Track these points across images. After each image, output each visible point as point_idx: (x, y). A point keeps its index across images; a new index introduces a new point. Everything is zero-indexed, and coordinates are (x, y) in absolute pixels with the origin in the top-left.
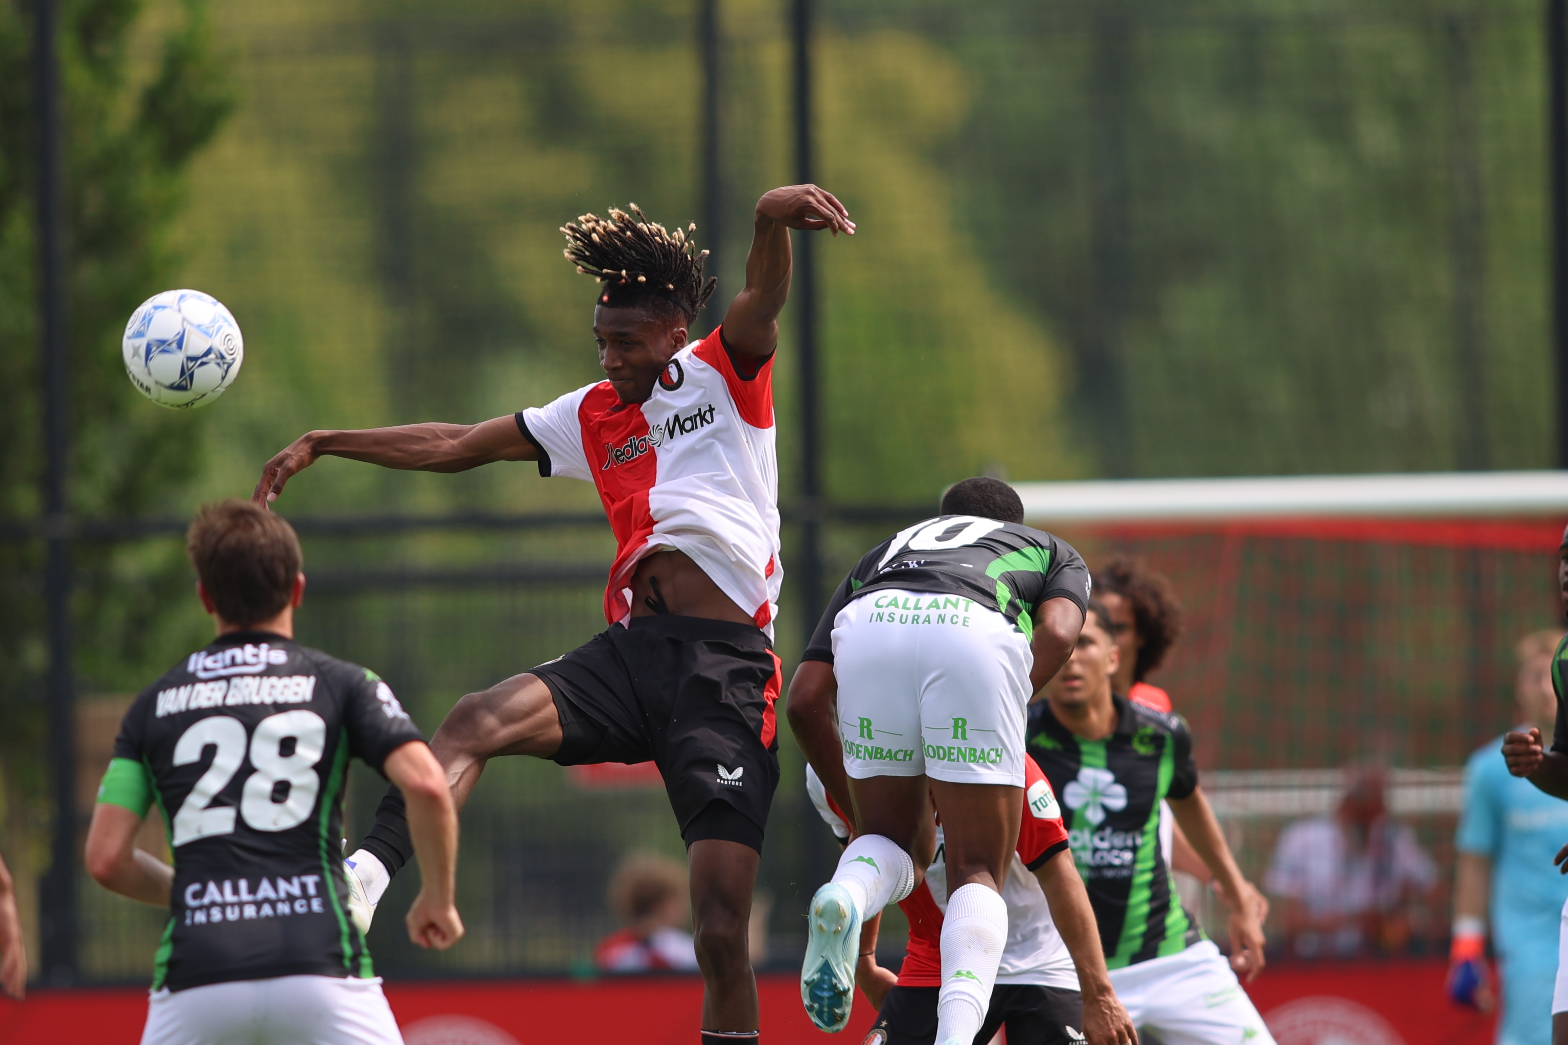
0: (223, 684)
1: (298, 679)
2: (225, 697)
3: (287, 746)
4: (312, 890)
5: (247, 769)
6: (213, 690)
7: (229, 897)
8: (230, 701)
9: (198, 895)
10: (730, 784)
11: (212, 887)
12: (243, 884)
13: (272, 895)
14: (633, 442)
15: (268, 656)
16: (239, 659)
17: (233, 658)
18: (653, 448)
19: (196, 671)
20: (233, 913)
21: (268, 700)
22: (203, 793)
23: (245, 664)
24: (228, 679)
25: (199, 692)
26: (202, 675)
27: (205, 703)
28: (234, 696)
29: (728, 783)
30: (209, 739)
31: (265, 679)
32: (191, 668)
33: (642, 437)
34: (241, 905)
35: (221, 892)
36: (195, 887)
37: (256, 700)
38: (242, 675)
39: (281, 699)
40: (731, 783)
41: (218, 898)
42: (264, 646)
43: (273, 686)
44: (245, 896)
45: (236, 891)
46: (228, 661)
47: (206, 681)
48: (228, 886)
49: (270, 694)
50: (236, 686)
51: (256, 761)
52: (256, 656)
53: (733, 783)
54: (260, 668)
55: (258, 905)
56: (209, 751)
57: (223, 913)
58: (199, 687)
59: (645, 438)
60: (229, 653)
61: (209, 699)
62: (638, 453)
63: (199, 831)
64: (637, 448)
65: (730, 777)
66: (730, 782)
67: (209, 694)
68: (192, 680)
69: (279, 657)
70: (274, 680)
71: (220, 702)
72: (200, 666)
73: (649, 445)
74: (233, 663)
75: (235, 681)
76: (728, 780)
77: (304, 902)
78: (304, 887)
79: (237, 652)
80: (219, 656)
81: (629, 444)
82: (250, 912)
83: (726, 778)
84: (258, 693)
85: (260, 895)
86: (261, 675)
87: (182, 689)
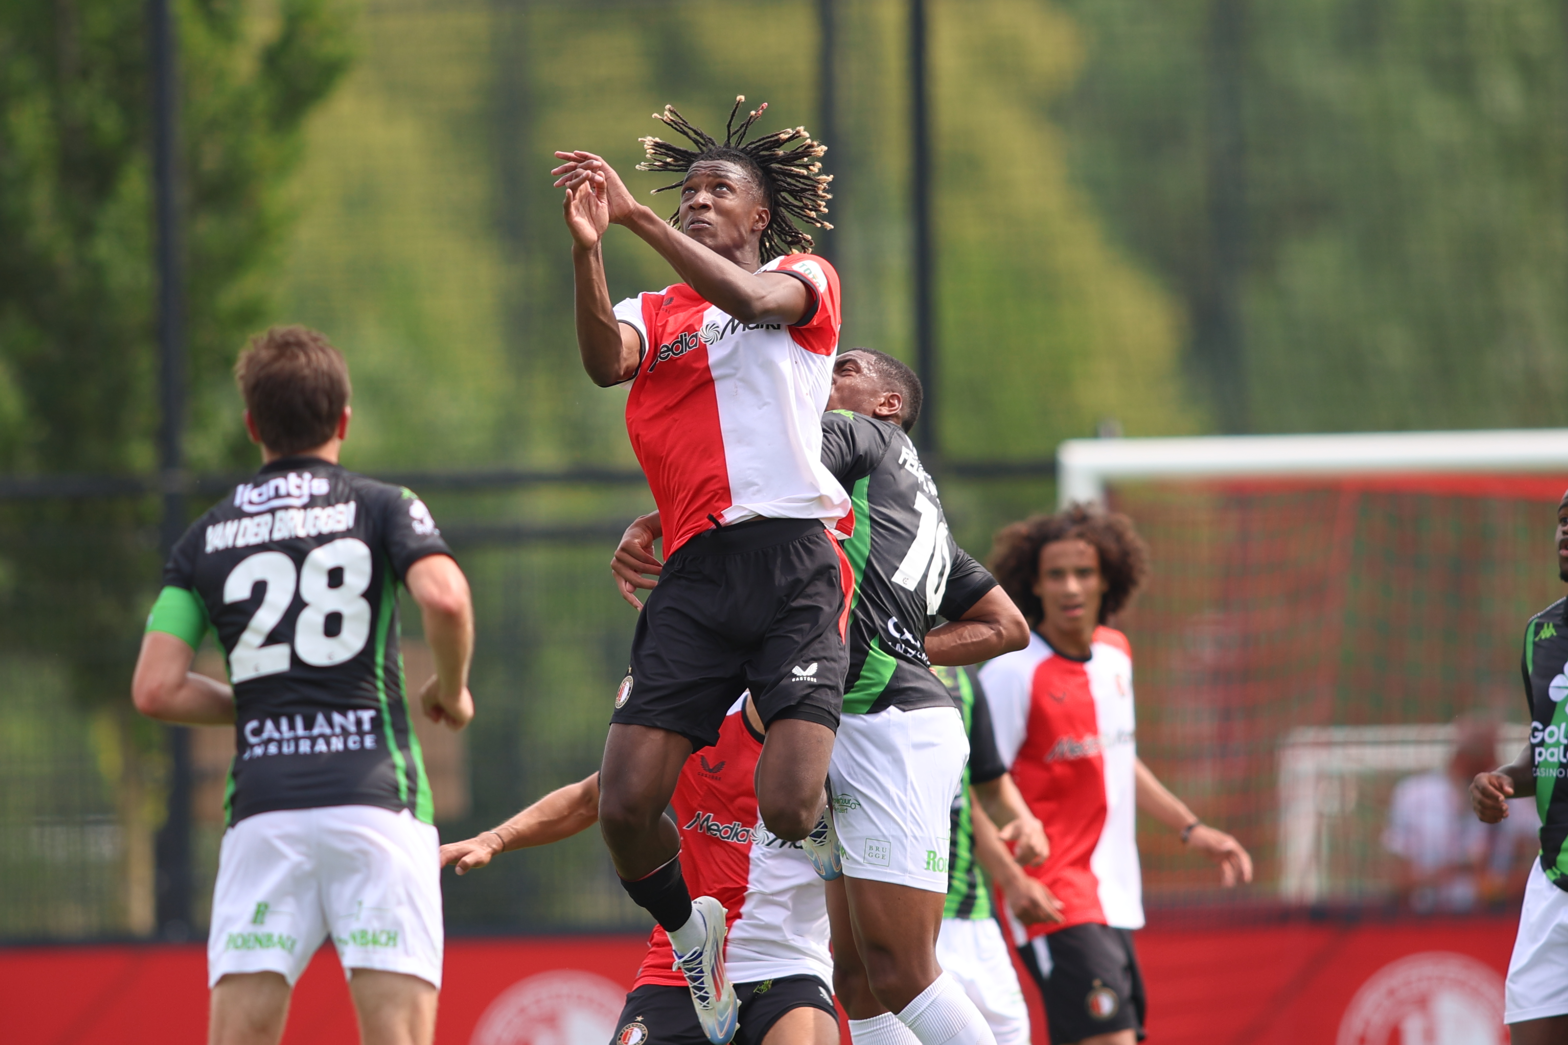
0: (268, 518)
1: (340, 507)
2: (271, 532)
3: (335, 577)
4: (367, 726)
5: (298, 604)
6: (258, 525)
7: (286, 733)
8: (277, 536)
9: (257, 732)
10: (805, 680)
11: (269, 725)
12: (299, 722)
13: (327, 731)
14: (684, 338)
15: (310, 487)
16: (283, 491)
17: (277, 489)
18: (705, 345)
19: (242, 503)
20: (289, 747)
21: (313, 532)
22: (257, 631)
23: (289, 495)
24: (272, 511)
25: (246, 529)
26: (247, 508)
27: (253, 540)
28: (280, 530)
29: (804, 679)
30: (259, 576)
31: (309, 510)
32: (237, 502)
33: (694, 333)
34: (297, 739)
35: (278, 728)
36: (253, 724)
37: (302, 533)
38: (286, 508)
39: (325, 530)
40: (807, 679)
41: (276, 735)
42: (307, 476)
43: (316, 518)
44: (300, 731)
45: (292, 727)
46: (272, 493)
47: (251, 515)
48: (284, 723)
49: (315, 526)
50: (281, 520)
51: (306, 595)
52: (299, 487)
53: (809, 679)
54: (305, 500)
55: (313, 740)
56: (260, 589)
57: (280, 747)
58: (246, 522)
59: (697, 334)
60: (273, 483)
61: (256, 535)
62: (687, 349)
63: (256, 669)
64: (687, 344)
65: (805, 673)
66: (805, 678)
67: (255, 530)
68: (239, 514)
69: (321, 486)
70: (317, 511)
71: (267, 538)
72: (246, 499)
73: (700, 341)
74: (277, 496)
75: (280, 514)
76: (803, 676)
77: (357, 738)
78: (359, 723)
79: (279, 482)
80: (264, 489)
81: (680, 340)
82: (305, 747)
83: (801, 675)
84: (304, 526)
85: (316, 731)
86: (305, 507)
87: (229, 524)
